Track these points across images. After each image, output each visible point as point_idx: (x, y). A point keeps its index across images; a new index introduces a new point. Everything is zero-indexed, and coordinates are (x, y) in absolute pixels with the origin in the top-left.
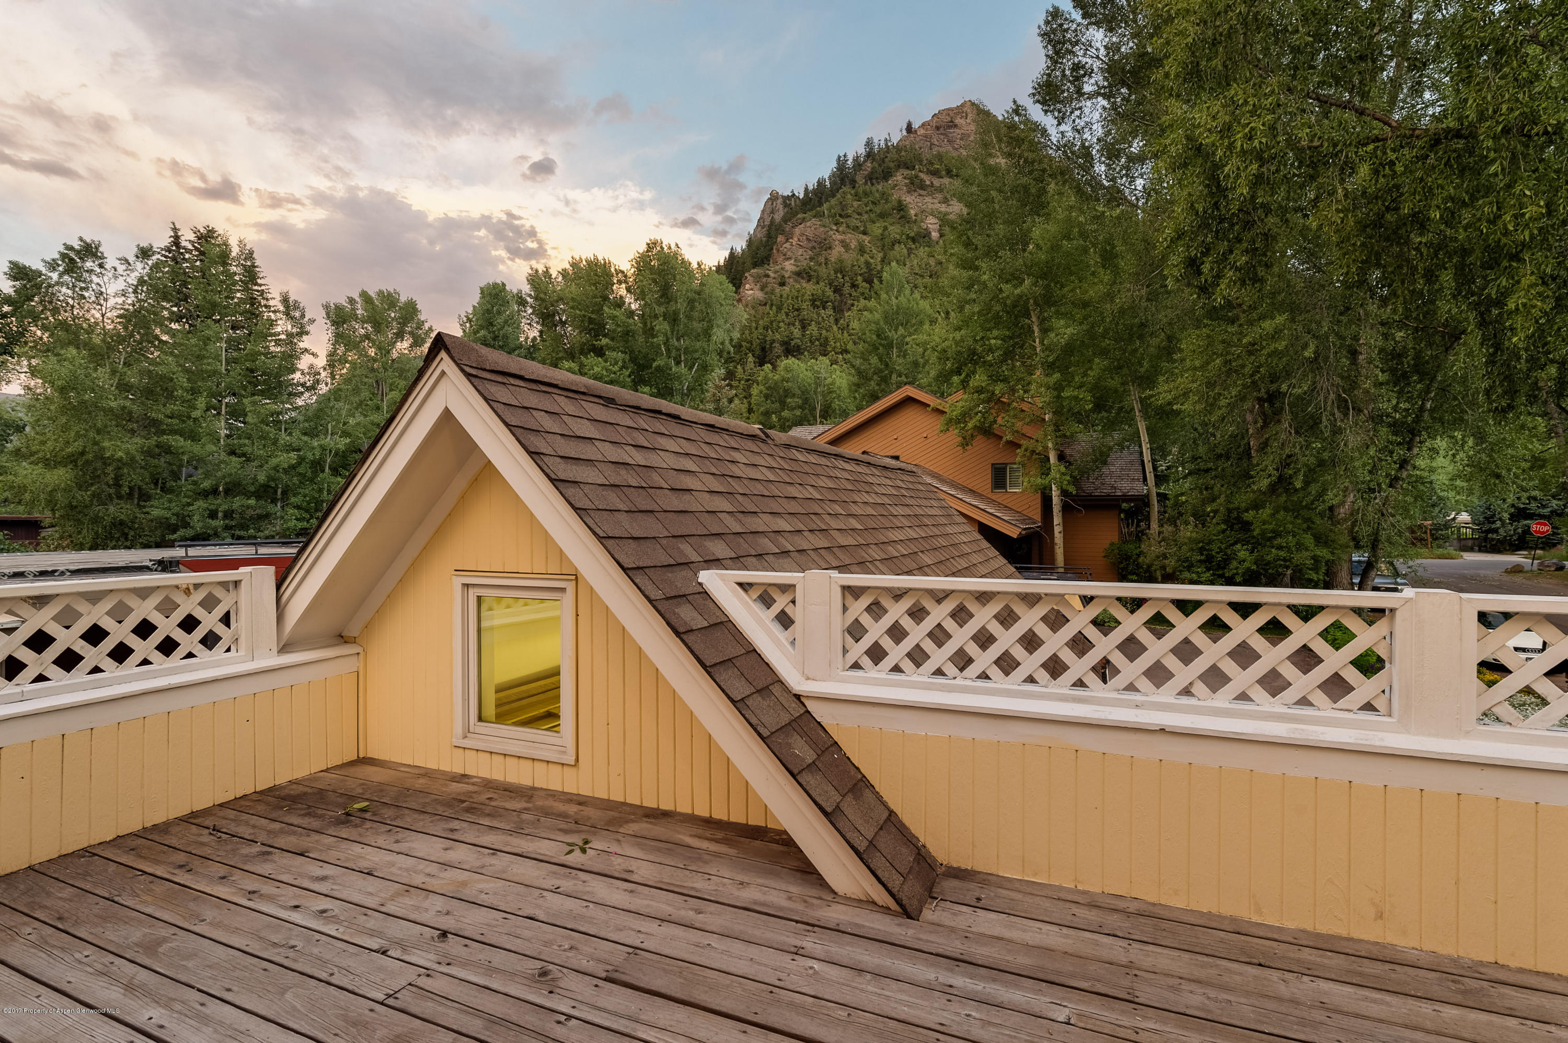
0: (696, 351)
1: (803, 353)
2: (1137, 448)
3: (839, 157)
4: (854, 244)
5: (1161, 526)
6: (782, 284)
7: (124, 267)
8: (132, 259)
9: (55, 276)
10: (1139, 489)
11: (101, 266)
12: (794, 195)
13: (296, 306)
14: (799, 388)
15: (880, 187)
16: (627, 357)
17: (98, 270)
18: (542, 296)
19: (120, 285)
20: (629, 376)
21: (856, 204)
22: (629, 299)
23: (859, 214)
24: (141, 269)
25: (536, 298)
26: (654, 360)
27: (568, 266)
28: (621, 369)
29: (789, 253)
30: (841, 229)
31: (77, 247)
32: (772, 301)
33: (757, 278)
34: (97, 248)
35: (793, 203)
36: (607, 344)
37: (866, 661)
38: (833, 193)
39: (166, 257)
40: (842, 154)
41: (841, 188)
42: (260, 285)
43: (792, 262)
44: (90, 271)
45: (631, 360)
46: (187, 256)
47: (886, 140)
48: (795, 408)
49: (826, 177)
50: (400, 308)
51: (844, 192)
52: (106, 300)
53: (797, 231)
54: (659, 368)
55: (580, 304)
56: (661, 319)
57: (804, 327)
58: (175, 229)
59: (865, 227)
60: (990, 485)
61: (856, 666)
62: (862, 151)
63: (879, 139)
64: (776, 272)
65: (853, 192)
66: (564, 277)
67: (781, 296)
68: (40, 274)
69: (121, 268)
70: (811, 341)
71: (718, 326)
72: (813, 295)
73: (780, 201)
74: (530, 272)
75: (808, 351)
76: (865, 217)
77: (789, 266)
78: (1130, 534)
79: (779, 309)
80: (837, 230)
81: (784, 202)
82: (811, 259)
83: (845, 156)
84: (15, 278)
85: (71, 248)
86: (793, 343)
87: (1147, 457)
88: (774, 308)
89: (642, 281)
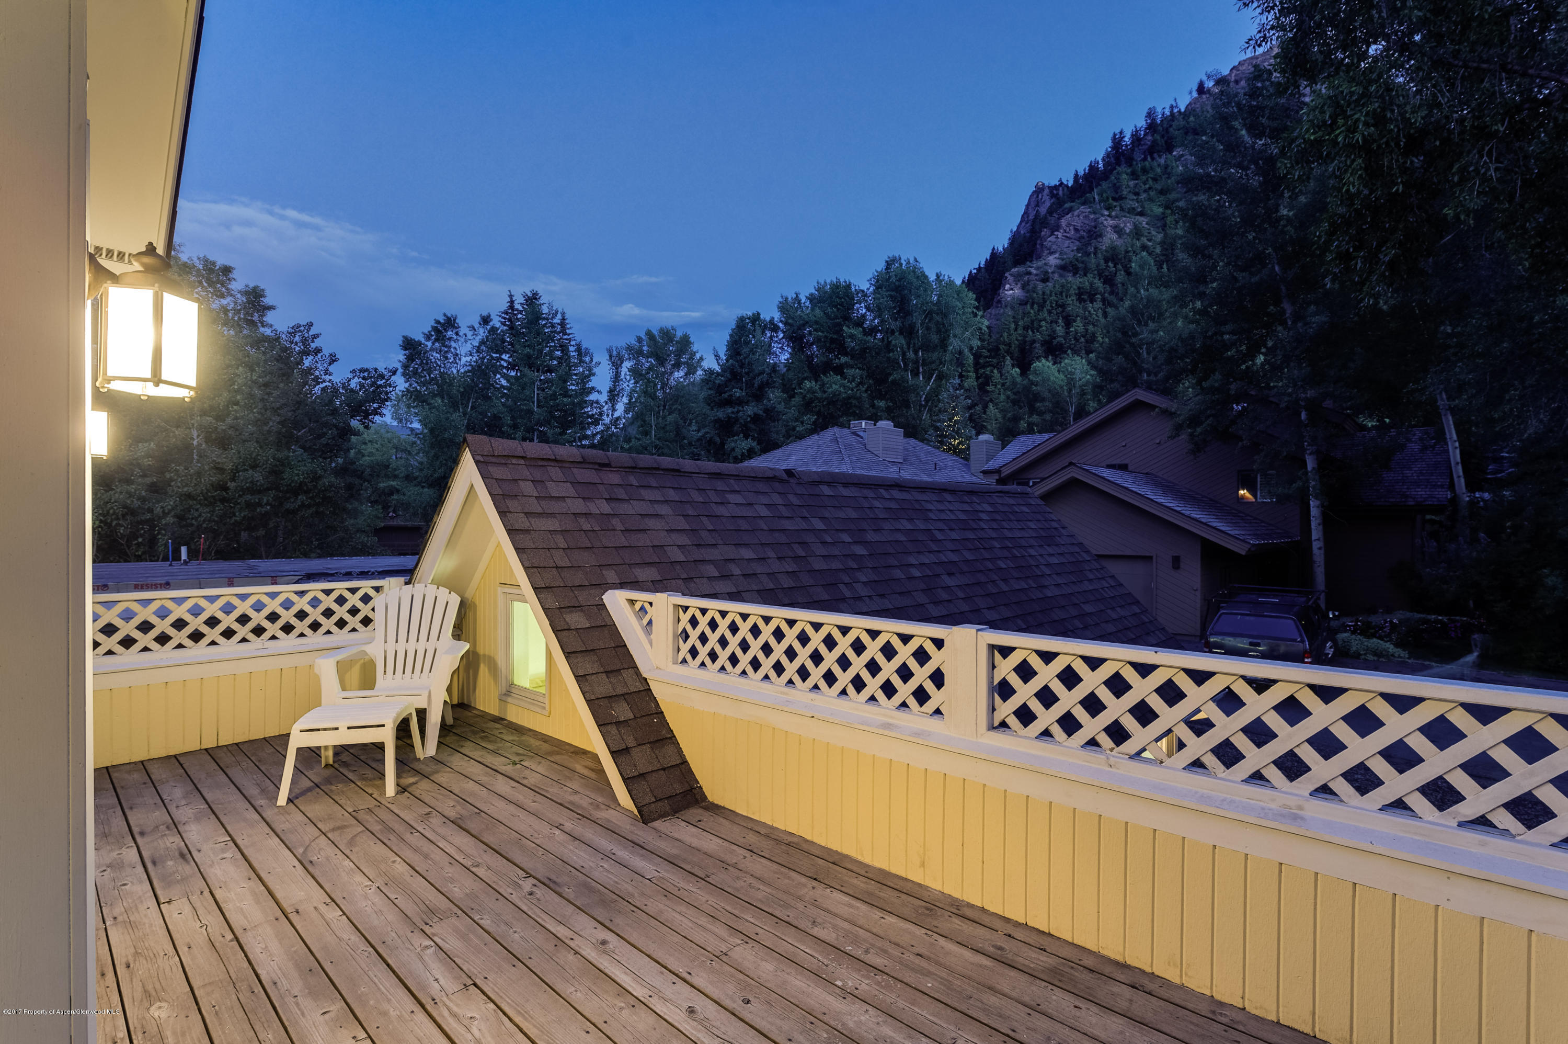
0: (933, 362)
1: (1065, 352)
2: (1445, 448)
3: (1115, 135)
4: (1129, 228)
6: (1045, 280)
7: (471, 333)
8: (476, 326)
9: (429, 344)
10: (1444, 496)
11: (457, 334)
12: (1062, 184)
13: (587, 352)
14: (1050, 391)
15: (1162, 161)
16: (865, 373)
17: (455, 337)
18: (790, 321)
19: (468, 347)
20: (866, 391)
21: (1132, 183)
22: (869, 316)
23: (1137, 194)
24: (482, 333)
25: (785, 324)
26: (890, 374)
27: (813, 291)
28: (858, 385)
29: (1054, 247)
30: (1113, 214)
31: (442, 321)
32: (1033, 299)
33: (1018, 277)
34: (455, 320)
35: (1061, 193)
36: (846, 363)
38: (1106, 175)
39: (504, 318)
40: (1117, 131)
41: (1115, 169)
42: (569, 335)
43: (1057, 255)
44: (450, 339)
45: (869, 376)
46: (520, 316)
47: (1172, 107)
48: (1044, 413)
49: (1100, 159)
50: (677, 342)
51: (1118, 173)
52: (460, 360)
53: (1063, 222)
54: (894, 382)
55: (822, 326)
56: (897, 334)
57: (1068, 322)
58: (511, 296)
59: (1143, 207)
62: (1142, 123)
63: (1162, 107)
64: (1037, 268)
65: (1129, 171)
66: (811, 301)
67: (1044, 293)
68: (420, 343)
69: (470, 334)
70: (1075, 339)
71: (955, 336)
72: (1079, 288)
73: (1047, 191)
74: (781, 300)
75: (1072, 350)
76: (1143, 196)
77: (1053, 260)
79: (1041, 307)
80: (1109, 216)
81: (1051, 192)
82: (1078, 250)
83: (1121, 133)
84: (405, 349)
85: (438, 322)
86: (1055, 342)
88: (1035, 306)
89: (879, 299)
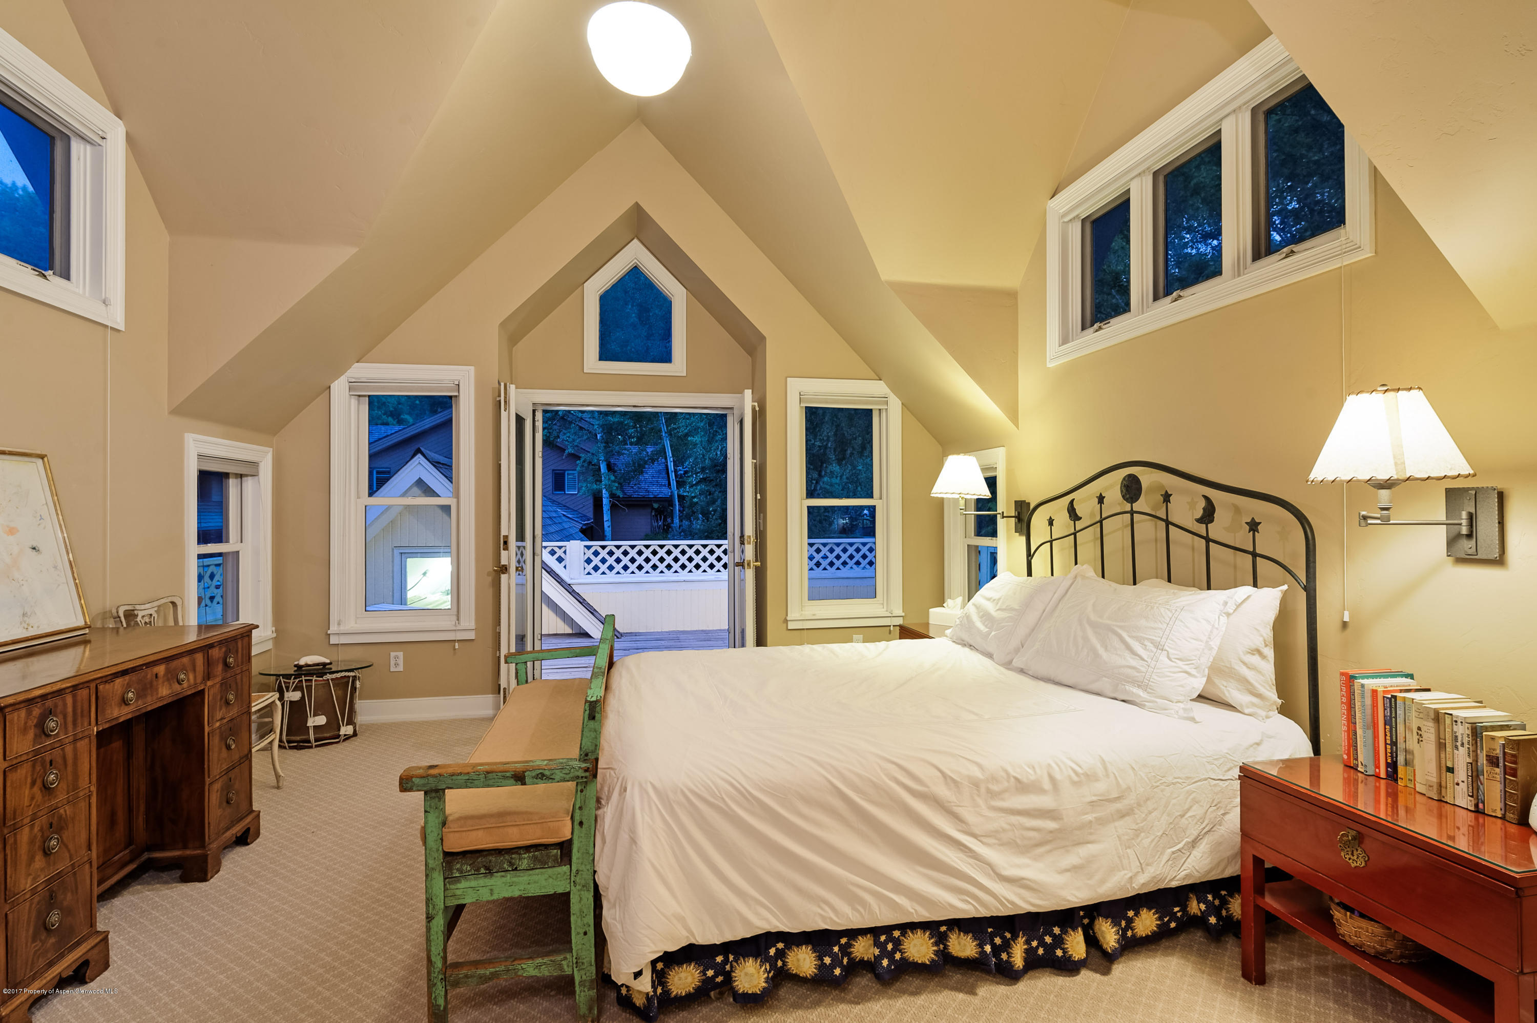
2: (663, 460)
5: (681, 521)
10: (665, 492)
37: (592, 572)
60: (550, 488)
61: (589, 573)
78: (659, 527)
87: (671, 466)
